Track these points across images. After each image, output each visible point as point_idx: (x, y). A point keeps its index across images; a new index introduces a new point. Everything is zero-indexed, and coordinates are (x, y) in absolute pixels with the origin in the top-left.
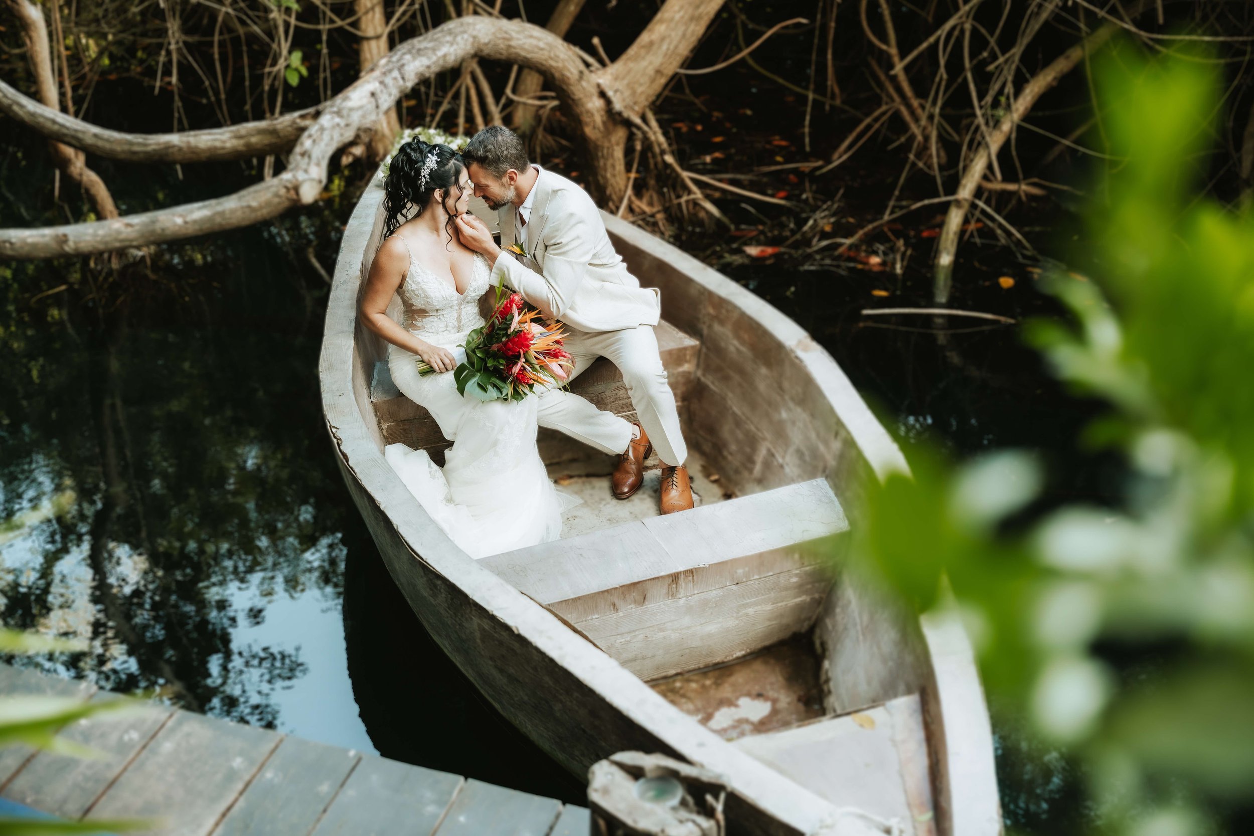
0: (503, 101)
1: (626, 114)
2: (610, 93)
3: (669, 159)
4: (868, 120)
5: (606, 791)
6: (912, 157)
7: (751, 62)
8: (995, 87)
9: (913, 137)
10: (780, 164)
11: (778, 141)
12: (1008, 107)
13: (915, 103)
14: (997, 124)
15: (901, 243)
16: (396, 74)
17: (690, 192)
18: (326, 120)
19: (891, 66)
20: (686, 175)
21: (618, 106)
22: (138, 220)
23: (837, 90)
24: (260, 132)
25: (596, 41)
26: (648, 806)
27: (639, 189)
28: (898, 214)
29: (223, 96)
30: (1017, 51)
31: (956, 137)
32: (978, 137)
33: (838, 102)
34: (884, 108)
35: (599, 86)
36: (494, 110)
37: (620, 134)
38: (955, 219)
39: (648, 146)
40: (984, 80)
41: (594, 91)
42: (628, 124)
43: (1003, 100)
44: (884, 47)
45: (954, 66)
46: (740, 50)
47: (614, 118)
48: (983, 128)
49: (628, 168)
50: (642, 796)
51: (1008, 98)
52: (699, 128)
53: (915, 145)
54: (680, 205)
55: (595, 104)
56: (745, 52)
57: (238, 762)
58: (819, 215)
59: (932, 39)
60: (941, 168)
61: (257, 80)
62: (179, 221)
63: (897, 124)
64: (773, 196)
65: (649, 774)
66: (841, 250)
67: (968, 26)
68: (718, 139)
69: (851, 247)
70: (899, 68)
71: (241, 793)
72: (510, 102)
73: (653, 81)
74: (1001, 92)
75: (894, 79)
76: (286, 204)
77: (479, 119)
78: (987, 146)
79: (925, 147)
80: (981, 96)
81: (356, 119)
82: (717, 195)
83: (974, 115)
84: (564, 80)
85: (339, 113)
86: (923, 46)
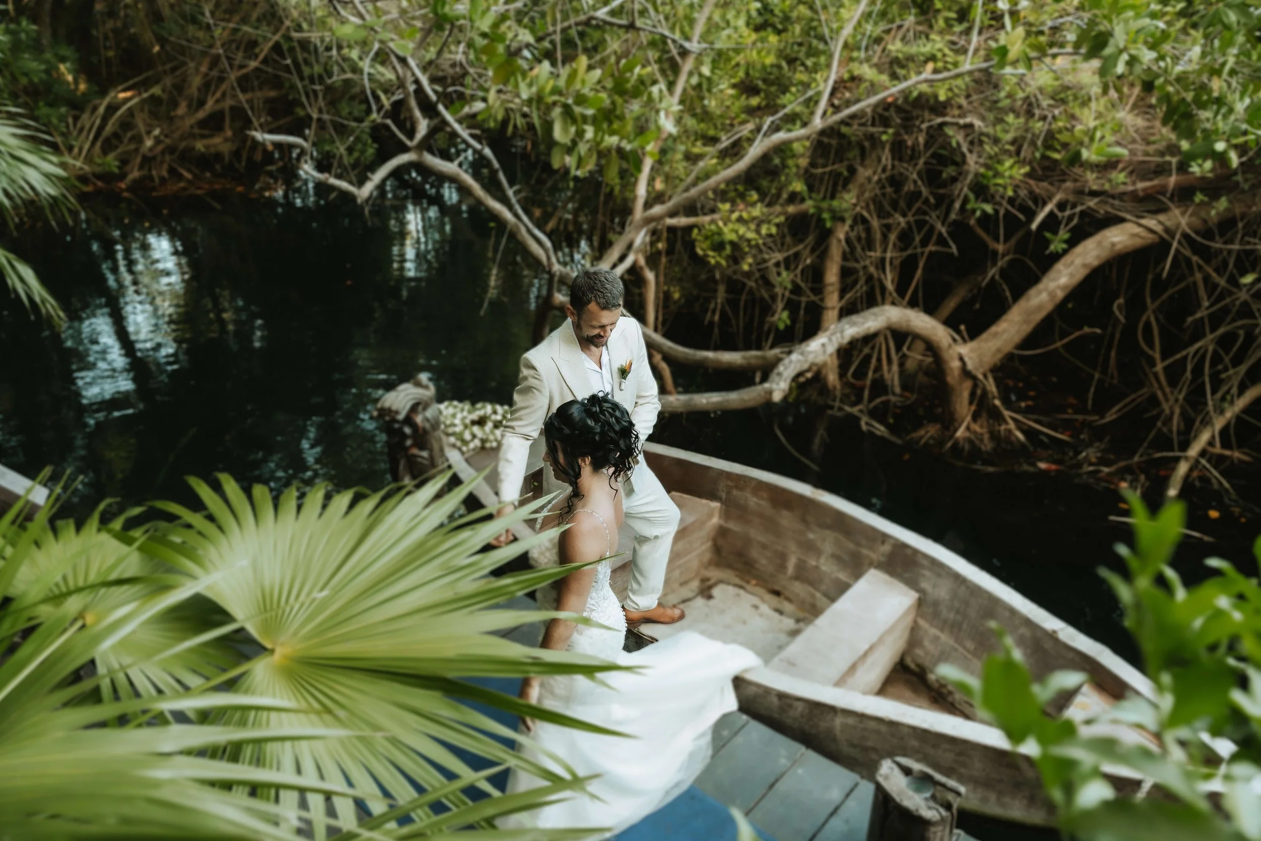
0: (900, 354)
1: (974, 372)
2: (966, 359)
3: (997, 402)
4: (1133, 396)
5: (886, 778)
6: (1159, 424)
7: (1061, 350)
8: (1224, 389)
9: (1162, 411)
10: (1069, 415)
11: (1072, 400)
12: (1232, 402)
13: (1168, 390)
14: (1222, 412)
15: (1142, 478)
16: (838, 335)
17: (1007, 423)
18: (794, 357)
19: (1153, 364)
20: (1006, 413)
21: (970, 366)
22: (683, 398)
23: (1116, 374)
24: (757, 357)
25: (962, 327)
26: (911, 793)
27: (975, 417)
28: (1144, 458)
29: (741, 330)
30: (1243, 369)
31: (1192, 414)
32: (1207, 419)
33: (1115, 381)
34: (1145, 390)
35: (960, 354)
36: (895, 357)
37: (968, 385)
38: (1183, 468)
39: (985, 392)
40: (1217, 384)
41: (956, 356)
42: (974, 378)
43: (1229, 397)
44: (1150, 352)
45: (1198, 371)
46: (1055, 342)
47: (966, 373)
48: (1212, 413)
49: (971, 403)
50: (908, 785)
51: (1232, 397)
52: (1021, 385)
53: (1163, 417)
54: (999, 431)
55: (956, 364)
56: (1059, 344)
58: (1091, 450)
59: (1184, 353)
60: (1179, 433)
61: (762, 322)
62: (704, 401)
63: (1153, 401)
64: (1062, 433)
65: (915, 774)
66: (1101, 475)
67: (1211, 348)
68: (1032, 394)
69: (1109, 474)
70: (1159, 367)
72: (904, 356)
73: (995, 355)
74: (1228, 392)
75: (1156, 375)
76: (763, 400)
77: (884, 362)
78: (1213, 425)
79: (1170, 418)
80: (1214, 392)
81: (811, 358)
82: (1025, 428)
83: (1206, 404)
84: (939, 348)
85: (802, 354)
86: (1178, 356)
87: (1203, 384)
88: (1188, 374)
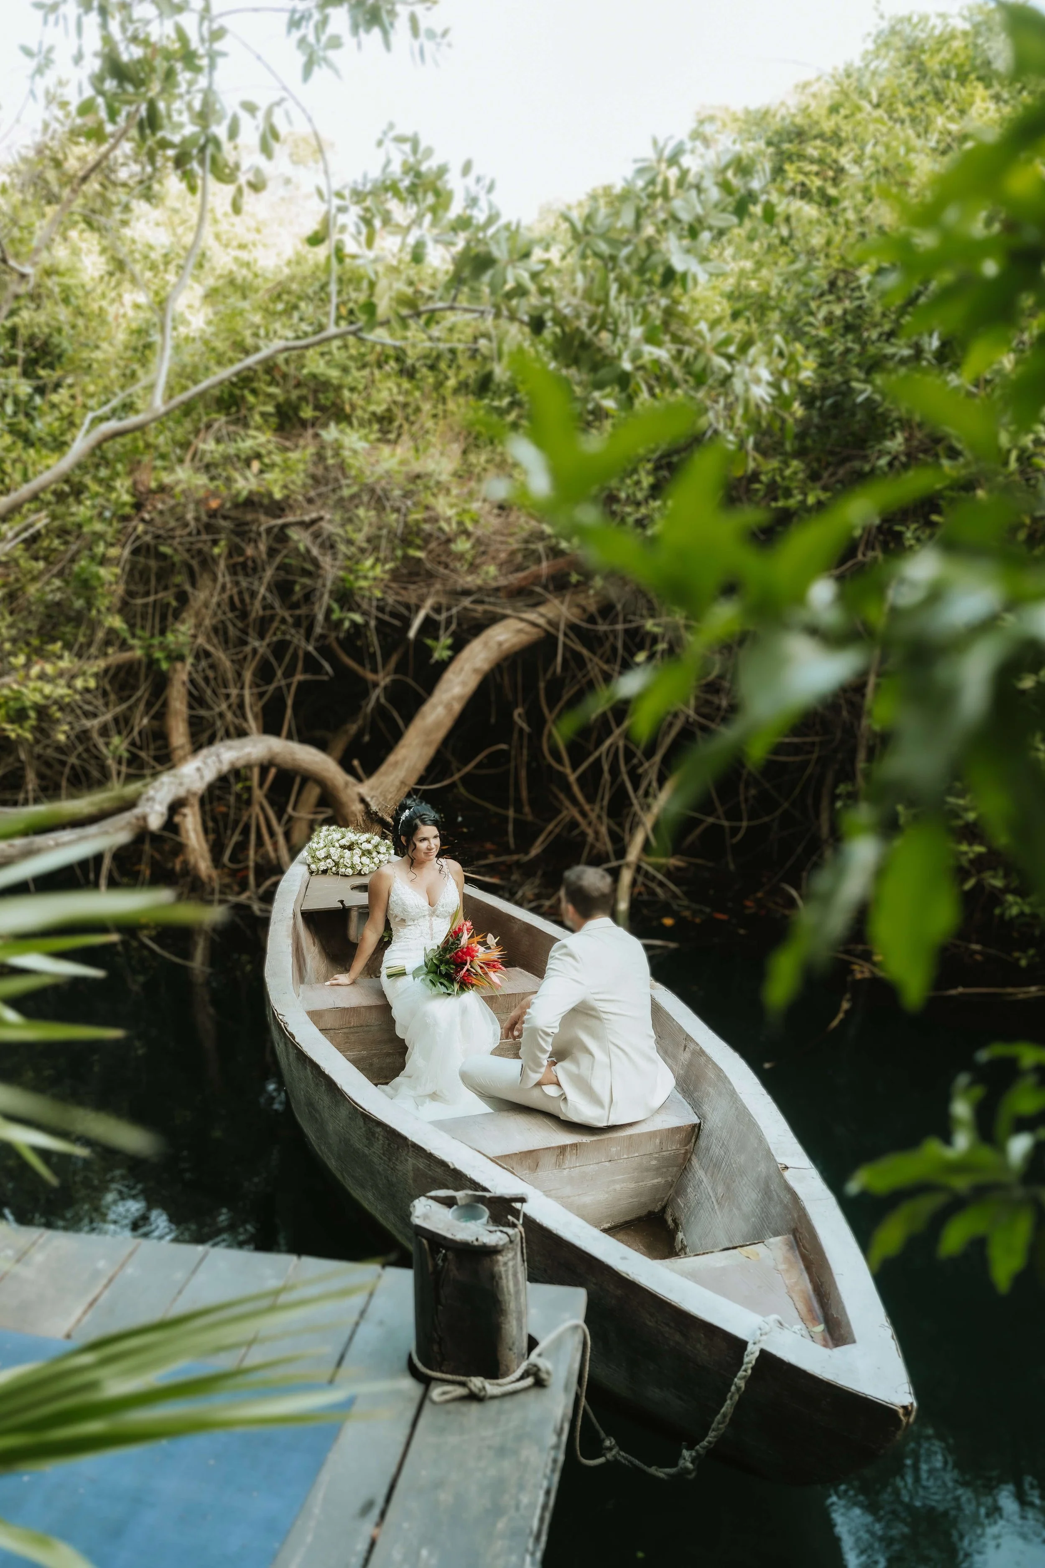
2: (368, 799)
4: (553, 825)
5: (423, 1216)
8: (644, 785)
12: (655, 797)
14: (649, 807)
19: (565, 779)
21: (374, 807)
25: (356, 763)
30: (658, 758)
32: (637, 820)
33: (531, 816)
35: (359, 794)
38: (627, 877)
40: (636, 780)
41: (356, 798)
42: (382, 821)
43: (651, 790)
44: (560, 767)
45: (614, 771)
47: (372, 815)
48: (640, 812)
51: (655, 791)
55: (358, 806)
57: (101, 1264)
59: (597, 754)
67: (621, 744)
70: (572, 780)
71: (106, 1286)
73: (399, 790)
74: (650, 785)
78: (644, 825)
80: (636, 789)
83: (631, 805)
84: (335, 790)
85: (174, 776)
86: (591, 759)
87: (623, 785)
88: (606, 776)
